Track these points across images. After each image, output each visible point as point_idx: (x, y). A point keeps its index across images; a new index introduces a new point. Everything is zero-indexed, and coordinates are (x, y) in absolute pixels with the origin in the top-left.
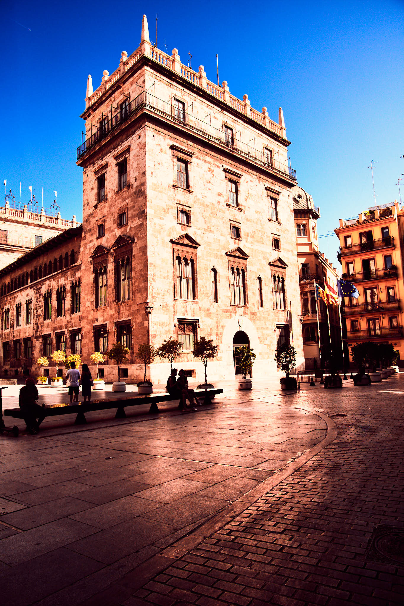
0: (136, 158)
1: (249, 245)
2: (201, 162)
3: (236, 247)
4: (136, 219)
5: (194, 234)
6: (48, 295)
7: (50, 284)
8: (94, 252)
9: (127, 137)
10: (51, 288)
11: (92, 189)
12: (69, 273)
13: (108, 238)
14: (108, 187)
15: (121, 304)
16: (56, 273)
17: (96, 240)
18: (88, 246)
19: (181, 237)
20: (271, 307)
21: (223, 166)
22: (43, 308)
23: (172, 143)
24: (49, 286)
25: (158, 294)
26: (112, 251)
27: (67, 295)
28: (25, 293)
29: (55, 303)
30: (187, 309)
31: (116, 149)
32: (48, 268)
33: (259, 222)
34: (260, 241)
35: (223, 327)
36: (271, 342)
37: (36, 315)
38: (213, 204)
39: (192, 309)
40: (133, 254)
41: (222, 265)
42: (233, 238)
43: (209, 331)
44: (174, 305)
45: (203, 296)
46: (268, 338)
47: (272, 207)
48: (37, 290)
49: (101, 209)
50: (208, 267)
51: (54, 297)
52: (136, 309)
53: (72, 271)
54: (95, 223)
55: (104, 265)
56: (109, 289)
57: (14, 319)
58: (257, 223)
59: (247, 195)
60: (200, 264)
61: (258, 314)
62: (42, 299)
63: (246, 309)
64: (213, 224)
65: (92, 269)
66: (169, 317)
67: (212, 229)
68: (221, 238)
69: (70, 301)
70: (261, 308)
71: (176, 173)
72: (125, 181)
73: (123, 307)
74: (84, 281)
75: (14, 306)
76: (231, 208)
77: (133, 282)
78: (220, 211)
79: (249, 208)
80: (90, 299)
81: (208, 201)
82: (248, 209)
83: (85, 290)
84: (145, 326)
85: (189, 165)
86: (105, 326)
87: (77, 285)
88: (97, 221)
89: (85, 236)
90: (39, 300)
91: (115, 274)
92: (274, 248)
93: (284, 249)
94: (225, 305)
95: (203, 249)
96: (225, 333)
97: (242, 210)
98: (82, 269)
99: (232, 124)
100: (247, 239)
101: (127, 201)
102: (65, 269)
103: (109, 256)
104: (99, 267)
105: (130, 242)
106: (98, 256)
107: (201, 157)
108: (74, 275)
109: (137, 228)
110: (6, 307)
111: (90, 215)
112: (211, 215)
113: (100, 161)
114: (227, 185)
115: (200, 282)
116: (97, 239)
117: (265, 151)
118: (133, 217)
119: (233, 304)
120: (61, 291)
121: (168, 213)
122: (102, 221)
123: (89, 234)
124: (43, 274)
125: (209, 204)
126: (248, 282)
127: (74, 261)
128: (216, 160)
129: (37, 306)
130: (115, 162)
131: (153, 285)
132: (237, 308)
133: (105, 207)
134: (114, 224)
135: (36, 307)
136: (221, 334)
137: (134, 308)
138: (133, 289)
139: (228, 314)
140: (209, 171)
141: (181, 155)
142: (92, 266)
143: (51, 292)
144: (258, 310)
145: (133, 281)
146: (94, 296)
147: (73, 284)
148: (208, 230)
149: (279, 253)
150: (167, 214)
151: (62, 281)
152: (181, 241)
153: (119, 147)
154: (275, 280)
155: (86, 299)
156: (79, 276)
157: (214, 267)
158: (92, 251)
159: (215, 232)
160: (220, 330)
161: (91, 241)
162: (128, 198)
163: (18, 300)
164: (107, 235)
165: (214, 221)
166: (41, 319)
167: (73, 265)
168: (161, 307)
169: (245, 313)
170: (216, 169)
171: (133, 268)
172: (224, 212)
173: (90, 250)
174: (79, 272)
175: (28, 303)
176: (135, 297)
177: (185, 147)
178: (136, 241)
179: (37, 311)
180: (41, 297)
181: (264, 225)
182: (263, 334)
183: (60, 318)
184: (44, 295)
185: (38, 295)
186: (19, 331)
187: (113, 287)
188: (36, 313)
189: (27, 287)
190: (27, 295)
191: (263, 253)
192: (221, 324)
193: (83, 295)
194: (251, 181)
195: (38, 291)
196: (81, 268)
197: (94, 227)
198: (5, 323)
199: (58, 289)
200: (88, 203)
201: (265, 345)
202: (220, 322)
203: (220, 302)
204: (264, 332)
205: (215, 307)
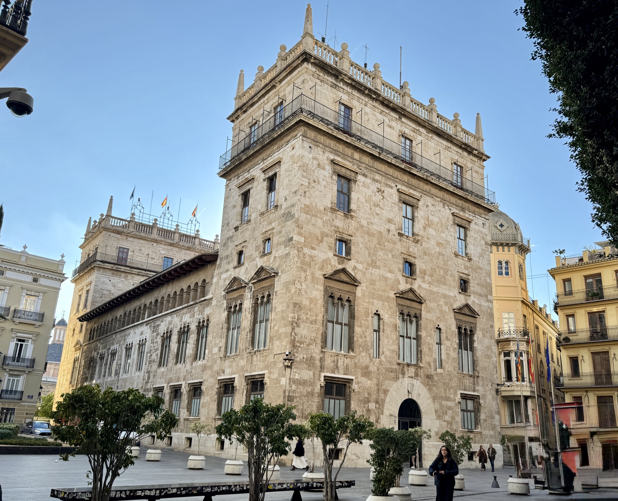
0: (288, 174)
1: (425, 286)
2: (368, 181)
3: (408, 286)
4: (283, 247)
5: (353, 269)
6: (167, 335)
7: (172, 321)
8: (229, 284)
9: (279, 148)
10: (171, 326)
11: (234, 206)
12: (196, 309)
13: (247, 268)
14: (253, 206)
15: (255, 353)
16: (181, 307)
17: (233, 269)
18: (224, 276)
19: (336, 272)
20: (454, 370)
21: (396, 186)
22: (159, 352)
23: (332, 157)
24: (170, 323)
25: (301, 343)
26: (250, 285)
27: (191, 336)
28: (139, 330)
29: (174, 346)
30: (339, 365)
31: (265, 161)
32: (171, 301)
33: (441, 257)
34: (442, 281)
35: (386, 392)
36: (453, 418)
37: (149, 360)
38: (380, 233)
39: (345, 365)
40: (275, 290)
41: (388, 310)
42: (404, 276)
43: (366, 395)
44: (321, 359)
45: (361, 349)
46: (450, 412)
47: (459, 238)
48: (154, 327)
49: (243, 232)
50: (370, 312)
51: (175, 338)
52: (273, 360)
53: (200, 307)
54: (234, 248)
55: (239, 302)
56: (243, 333)
57: (121, 364)
58: (438, 258)
59: (426, 222)
60: (360, 308)
61: (436, 378)
62: (159, 340)
63: (419, 370)
64: (380, 258)
65: (225, 305)
66: (314, 373)
67: (378, 263)
68: (389, 275)
69: (194, 344)
70: (439, 371)
71: (336, 193)
72: (272, 200)
73: (257, 357)
74: (213, 321)
75: (124, 346)
76: (404, 239)
77: (272, 326)
78: (390, 241)
79: (428, 238)
80: (217, 344)
81: (375, 228)
82: (427, 240)
83: (213, 332)
84: (281, 384)
85: (353, 185)
86: (232, 380)
87: (205, 324)
88: (237, 246)
89: (220, 264)
90: (155, 340)
91: (251, 314)
92: (460, 291)
93: (475, 293)
94: (390, 362)
95: (364, 288)
96: (388, 400)
97: (418, 241)
98: (213, 305)
99: (412, 134)
100: (424, 278)
101: (273, 224)
102: (192, 303)
103: (247, 290)
104: (234, 304)
105: (273, 274)
106: (234, 290)
107: (369, 175)
108: (201, 312)
109: (282, 259)
110: (112, 348)
111: (228, 239)
112: (378, 246)
113: (246, 173)
114: (400, 209)
115: (358, 330)
116: (235, 268)
117: (455, 167)
118: (279, 244)
119: (401, 361)
120: (184, 332)
121: (322, 241)
122: (243, 247)
123: (225, 261)
124: (164, 308)
125: (375, 232)
126: (423, 334)
127: (203, 294)
128: (388, 178)
129: (152, 348)
130: (263, 176)
131: (295, 331)
132: (406, 368)
133: (247, 229)
134: (256, 251)
135: (151, 350)
136: (383, 401)
137: (271, 359)
138: (272, 335)
139: (393, 375)
140: (378, 192)
141: (343, 172)
142: (225, 302)
143: (171, 331)
144: (435, 372)
145: (272, 324)
146: (224, 340)
147: (200, 323)
148: (373, 264)
149: (468, 297)
150: (321, 244)
151: (187, 318)
152: (337, 277)
153: (269, 158)
154: (460, 333)
155: (213, 343)
156: (208, 313)
157: (377, 311)
158: (228, 282)
159: (381, 266)
160: (382, 396)
161: (227, 271)
162: (275, 221)
163: (129, 340)
164: (246, 265)
165: (380, 253)
166: (155, 366)
167: (203, 299)
168: (305, 360)
169: (417, 375)
170: (387, 190)
171: (273, 308)
172: (395, 243)
173: (225, 282)
174: (209, 308)
175: (142, 344)
176: (272, 345)
177: (350, 162)
178: (279, 274)
179: (151, 355)
180: (159, 337)
181: (448, 261)
182: (441, 405)
183: (179, 365)
184: (162, 335)
185: (155, 334)
186: (125, 380)
187: (248, 330)
188: (150, 358)
189: (143, 323)
190: (142, 334)
191: (445, 296)
192: (384, 387)
193: (210, 338)
194: (433, 205)
195: (155, 329)
196: (211, 303)
197: (232, 254)
198: (109, 369)
199: (181, 328)
200: (228, 224)
201: (445, 421)
202: (382, 385)
203: (382, 357)
204: (444, 403)
205: (376, 364)
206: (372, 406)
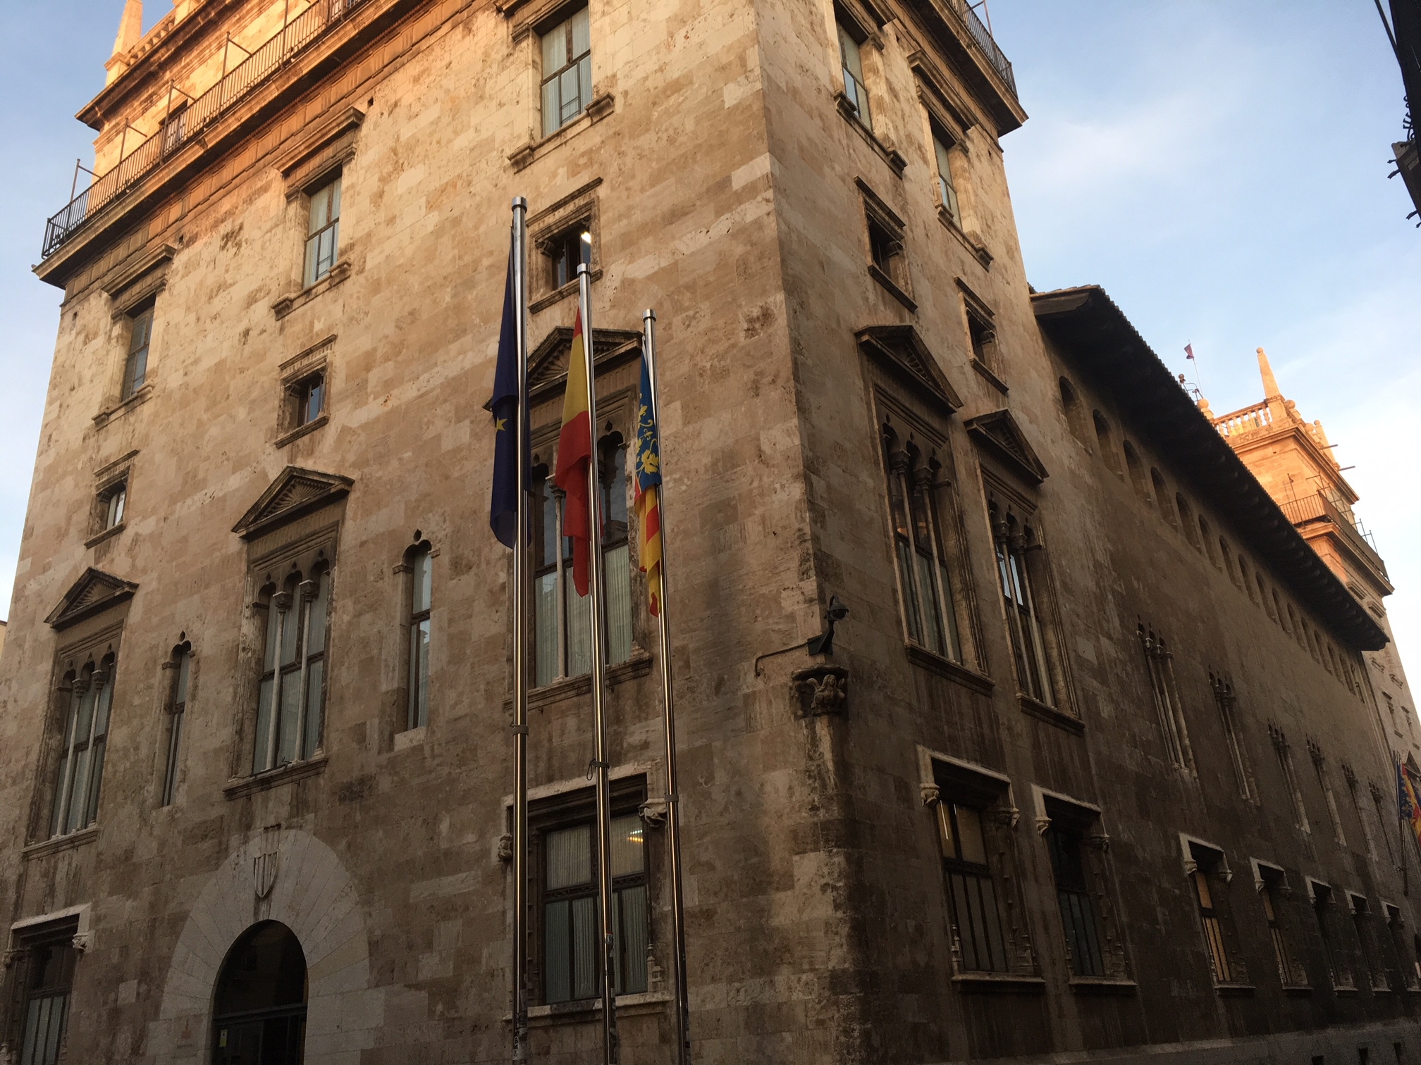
1: (369, 412)
2: (200, 245)
19: (76, 594)
20: (486, 697)
39: (72, 872)
41: (219, 608)
42: (284, 444)
43: (115, 959)
44: (20, 879)
45: (120, 798)
50: (162, 651)
59: (388, 169)
60: (130, 661)
61: (385, 784)
64: (211, 448)
67: (203, 472)
68: (236, 482)
76: (296, 312)
85: (158, 300)
94: (204, 800)
96: (180, 950)
97: (347, 269)
100: (364, 386)
107: (202, 226)
119: (239, 778)
125: (204, 379)
126: (343, 614)
132: (258, 797)
136: (165, 963)
139: (207, 846)
152: (77, 609)
157: (181, 637)
169: (299, 808)
192: (171, 907)
201: (417, 986)
202: (166, 902)
203: (181, 798)
204: (421, 890)
205: (156, 832)
206: (128, 992)
